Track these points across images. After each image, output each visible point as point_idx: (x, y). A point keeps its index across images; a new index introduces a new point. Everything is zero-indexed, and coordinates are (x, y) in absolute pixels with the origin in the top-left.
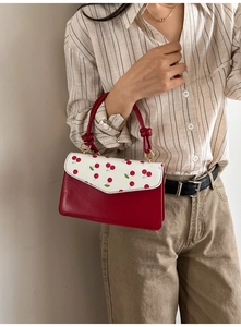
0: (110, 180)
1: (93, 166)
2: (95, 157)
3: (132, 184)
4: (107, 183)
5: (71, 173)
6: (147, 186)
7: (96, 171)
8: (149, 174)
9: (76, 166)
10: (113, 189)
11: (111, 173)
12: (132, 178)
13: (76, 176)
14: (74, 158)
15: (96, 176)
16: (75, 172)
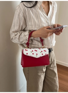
0: (37, 54)
3: (42, 54)
4: (36, 55)
6: (46, 54)
7: (33, 52)
8: (46, 51)
9: (27, 52)
12: (42, 53)
15: (33, 54)
16: (27, 54)
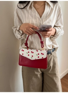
0: (32, 56)
1: (28, 52)
2: (28, 49)
3: (38, 57)
4: (32, 57)
5: (21, 54)
6: (43, 58)
7: (28, 54)
8: (43, 54)
9: (23, 52)
10: (33, 59)
11: (33, 54)
13: (23, 55)
14: (22, 50)
15: (29, 55)
16: (23, 54)
